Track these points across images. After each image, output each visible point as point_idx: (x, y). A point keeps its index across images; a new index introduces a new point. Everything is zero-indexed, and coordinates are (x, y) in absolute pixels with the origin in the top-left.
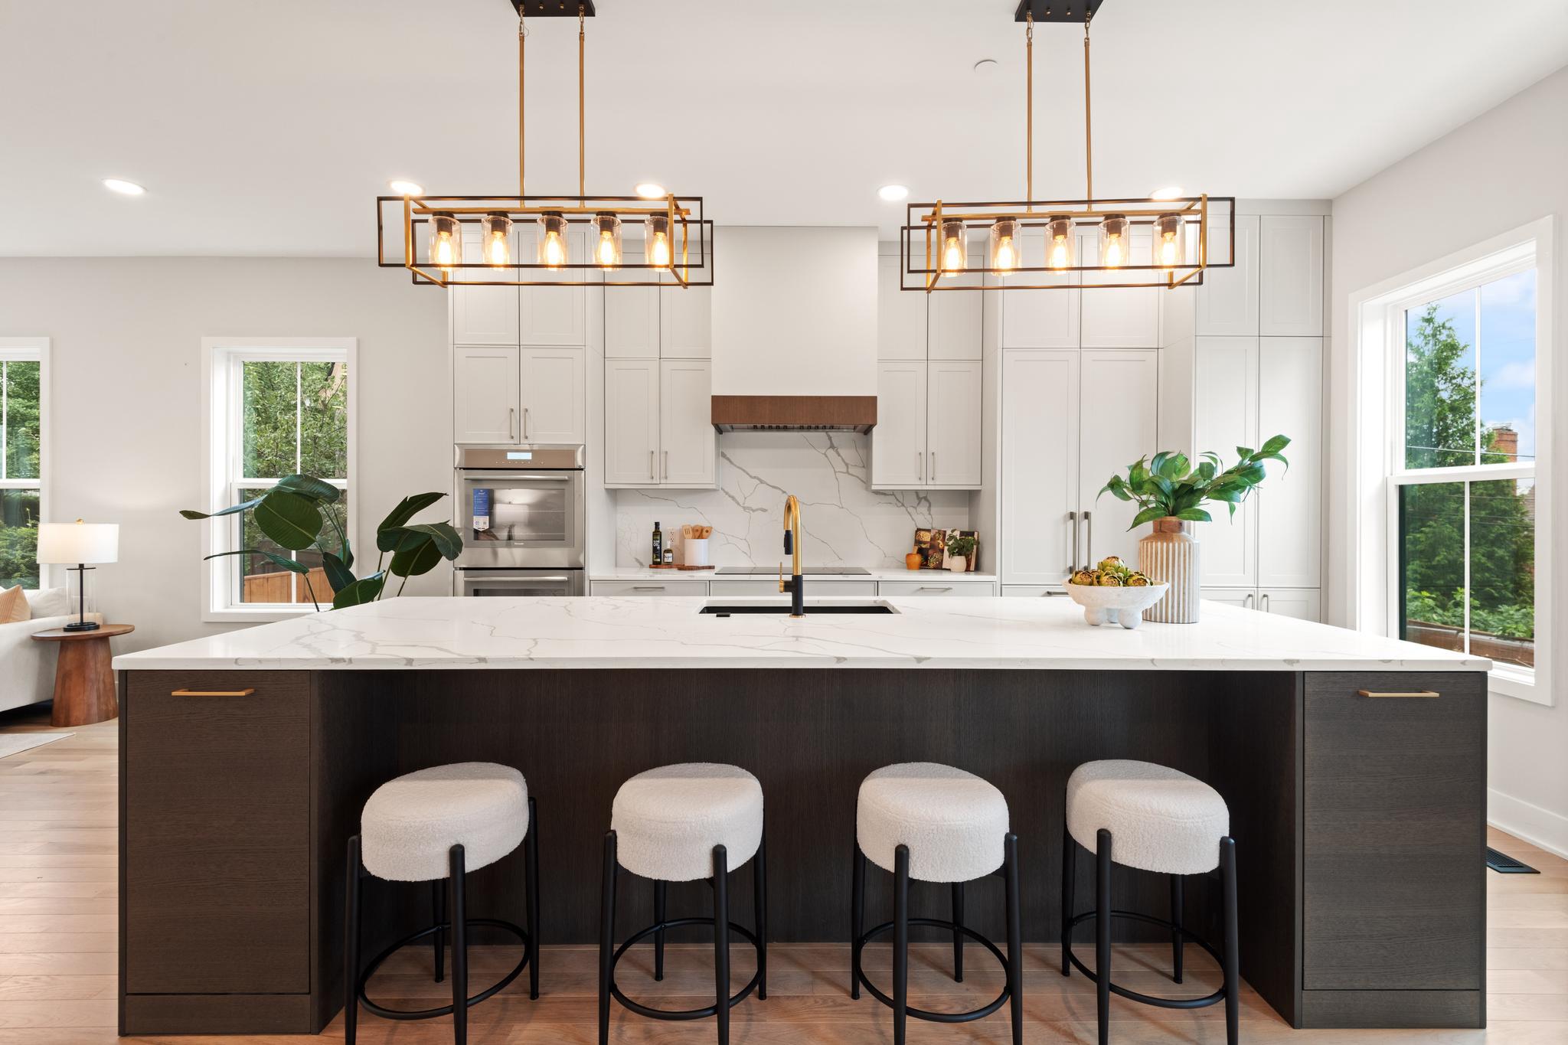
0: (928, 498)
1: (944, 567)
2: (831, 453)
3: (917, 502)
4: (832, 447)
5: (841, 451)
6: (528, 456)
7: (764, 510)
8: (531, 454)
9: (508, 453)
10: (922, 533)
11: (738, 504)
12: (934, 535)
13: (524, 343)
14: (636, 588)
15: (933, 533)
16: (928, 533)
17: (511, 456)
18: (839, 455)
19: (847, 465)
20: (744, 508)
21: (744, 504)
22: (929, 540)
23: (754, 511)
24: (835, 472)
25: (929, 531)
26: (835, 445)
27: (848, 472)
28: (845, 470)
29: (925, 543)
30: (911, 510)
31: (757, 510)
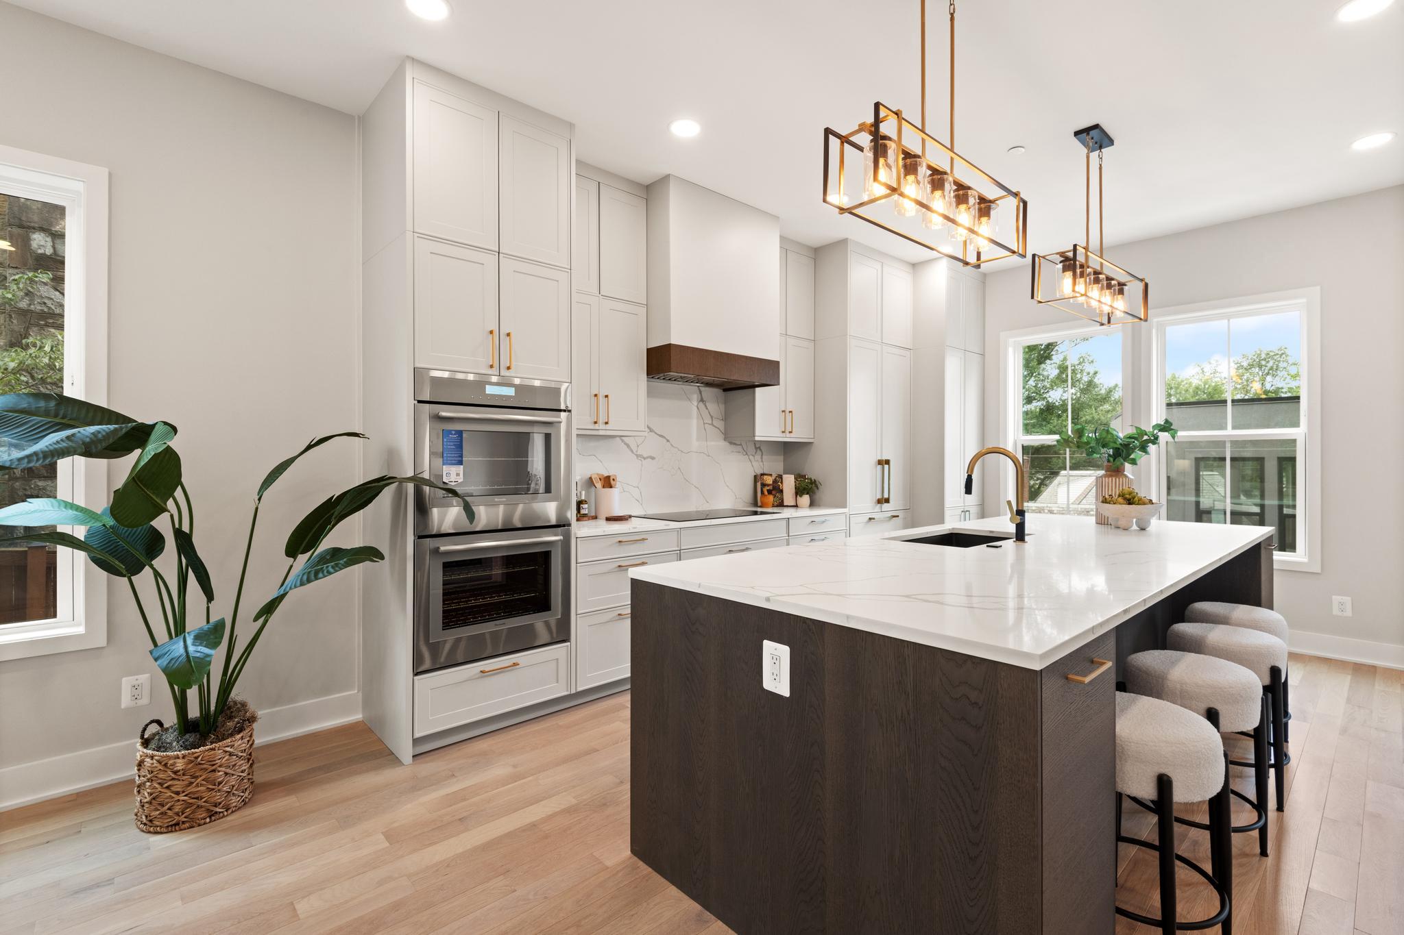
0: (762, 448)
1: (785, 504)
2: (701, 405)
3: (755, 451)
4: (702, 400)
5: (707, 404)
6: (510, 392)
7: (653, 458)
8: (514, 389)
9: (487, 386)
10: (765, 477)
11: (632, 451)
12: (775, 479)
13: (504, 252)
14: (620, 542)
15: (774, 476)
16: (770, 477)
17: (490, 390)
18: (707, 409)
19: (712, 417)
20: (637, 455)
21: (637, 451)
22: (771, 483)
23: (645, 459)
24: (704, 424)
25: (771, 475)
26: (705, 400)
27: (712, 424)
28: (710, 422)
29: (768, 485)
30: (751, 457)
31: (647, 458)
